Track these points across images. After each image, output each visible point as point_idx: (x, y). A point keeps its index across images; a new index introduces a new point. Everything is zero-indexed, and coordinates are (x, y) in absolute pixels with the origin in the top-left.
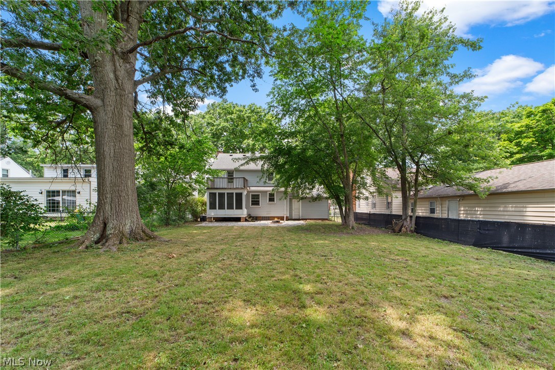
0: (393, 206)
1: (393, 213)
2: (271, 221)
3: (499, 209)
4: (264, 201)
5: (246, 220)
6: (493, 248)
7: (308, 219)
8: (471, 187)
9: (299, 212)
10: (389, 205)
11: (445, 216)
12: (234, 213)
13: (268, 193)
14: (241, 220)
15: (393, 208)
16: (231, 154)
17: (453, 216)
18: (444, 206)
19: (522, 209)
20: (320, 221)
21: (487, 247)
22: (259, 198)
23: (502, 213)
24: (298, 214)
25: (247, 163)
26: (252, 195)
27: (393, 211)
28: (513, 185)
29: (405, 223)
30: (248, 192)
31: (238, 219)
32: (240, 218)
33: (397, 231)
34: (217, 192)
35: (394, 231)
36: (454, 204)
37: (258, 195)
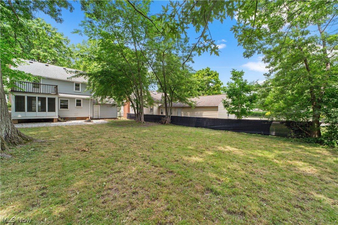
0: (154, 111)
1: (154, 114)
2: (84, 121)
3: (198, 113)
4: (72, 106)
5: (58, 121)
6: (201, 127)
7: (107, 118)
8: (190, 104)
9: (98, 114)
10: (152, 110)
11: (176, 115)
12: (47, 115)
13: (76, 99)
14: (54, 121)
15: (154, 112)
16: (47, 65)
17: (179, 115)
18: (176, 111)
19: (202, 113)
20: (113, 120)
21: (199, 127)
22: (68, 103)
23: (196, 114)
24: (97, 115)
25: (77, 76)
26: (61, 100)
27: (154, 113)
28: (198, 104)
29: (167, 120)
30: (59, 98)
31: (51, 120)
32: (53, 119)
33: (164, 123)
34: (26, 95)
35: (162, 123)
36: (179, 110)
37: (67, 101)
